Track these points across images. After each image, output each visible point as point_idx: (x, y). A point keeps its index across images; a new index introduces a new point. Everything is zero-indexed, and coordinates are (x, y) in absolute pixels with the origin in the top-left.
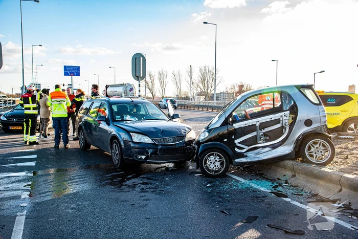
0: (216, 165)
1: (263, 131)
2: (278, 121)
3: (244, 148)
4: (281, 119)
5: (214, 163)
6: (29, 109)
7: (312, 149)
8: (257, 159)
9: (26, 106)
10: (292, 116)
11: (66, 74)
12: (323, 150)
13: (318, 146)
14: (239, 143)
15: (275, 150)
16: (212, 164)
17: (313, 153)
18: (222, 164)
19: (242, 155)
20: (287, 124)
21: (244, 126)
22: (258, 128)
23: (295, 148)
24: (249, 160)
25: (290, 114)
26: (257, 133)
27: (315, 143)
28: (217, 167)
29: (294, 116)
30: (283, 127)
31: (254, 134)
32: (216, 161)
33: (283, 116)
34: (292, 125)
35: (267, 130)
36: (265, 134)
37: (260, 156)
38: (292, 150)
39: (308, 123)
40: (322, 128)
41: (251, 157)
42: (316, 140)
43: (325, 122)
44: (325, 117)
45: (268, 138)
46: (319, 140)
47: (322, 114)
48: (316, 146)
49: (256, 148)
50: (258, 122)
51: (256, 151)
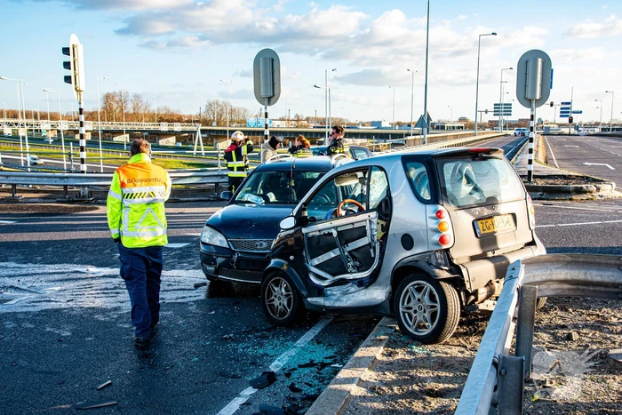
1: (347, 248)
3: (325, 279)
5: (279, 299)
6: (232, 169)
9: (230, 164)
10: (382, 222)
12: (428, 307)
13: (420, 295)
14: (316, 266)
15: (364, 291)
16: (276, 300)
18: (289, 303)
19: (320, 292)
20: (376, 239)
22: (338, 242)
24: (327, 304)
25: (378, 219)
26: (340, 251)
28: (282, 306)
29: (384, 223)
31: (337, 252)
32: (282, 294)
33: (368, 221)
34: (383, 243)
35: (351, 246)
36: (352, 256)
37: (344, 298)
38: (387, 297)
39: (407, 241)
40: (433, 257)
41: (334, 298)
42: (420, 282)
43: (436, 244)
44: (437, 231)
45: (358, 263)
46: (425, 283)
47: (432, 224)
48: (418, 296)
49: (344, 282)
50: (336, 228)
51: (344, 288)
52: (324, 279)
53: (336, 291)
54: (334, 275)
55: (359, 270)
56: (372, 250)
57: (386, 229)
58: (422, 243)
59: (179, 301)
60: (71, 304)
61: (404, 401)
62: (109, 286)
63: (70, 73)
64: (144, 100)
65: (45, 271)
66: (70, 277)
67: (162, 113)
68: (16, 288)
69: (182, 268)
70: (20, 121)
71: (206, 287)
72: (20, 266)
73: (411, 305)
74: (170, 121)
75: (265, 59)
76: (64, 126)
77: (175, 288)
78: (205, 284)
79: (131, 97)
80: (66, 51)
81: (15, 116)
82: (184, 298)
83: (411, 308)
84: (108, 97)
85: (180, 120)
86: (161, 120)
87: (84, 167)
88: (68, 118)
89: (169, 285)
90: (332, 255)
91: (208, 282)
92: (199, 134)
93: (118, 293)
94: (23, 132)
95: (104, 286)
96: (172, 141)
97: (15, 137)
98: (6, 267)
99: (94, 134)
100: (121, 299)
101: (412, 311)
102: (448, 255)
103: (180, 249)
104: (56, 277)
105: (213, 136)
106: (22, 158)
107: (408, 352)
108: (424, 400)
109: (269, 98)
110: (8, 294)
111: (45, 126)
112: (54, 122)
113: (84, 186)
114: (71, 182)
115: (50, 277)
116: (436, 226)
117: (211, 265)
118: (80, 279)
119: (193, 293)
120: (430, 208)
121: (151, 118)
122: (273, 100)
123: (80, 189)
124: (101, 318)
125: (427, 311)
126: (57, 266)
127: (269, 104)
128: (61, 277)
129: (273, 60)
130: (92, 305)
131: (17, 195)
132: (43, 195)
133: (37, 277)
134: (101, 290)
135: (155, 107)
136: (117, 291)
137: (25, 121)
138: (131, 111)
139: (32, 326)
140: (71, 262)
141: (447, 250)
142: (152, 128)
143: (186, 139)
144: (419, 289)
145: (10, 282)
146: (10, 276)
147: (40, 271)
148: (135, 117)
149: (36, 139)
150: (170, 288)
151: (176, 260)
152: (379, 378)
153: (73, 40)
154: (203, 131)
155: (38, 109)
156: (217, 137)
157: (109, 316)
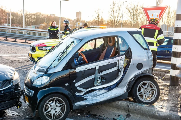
0: (57, 110)
1: (101, 74)
2: (114, 65)
3: (82, 91)
4: (118, 63)
5: (55, 109)
7: (142, 90)
8: (95, 102)
10: (126, 60)
12: (151, 90)
13: (146, 86)
14: (79, 86)
15: (110, 92)
16: (53, 110)
17: (143, 94)
18: (62, 109)
19: (81, 99)
20: (122, 67)
21: (85, 69)
22: (97, 72)
23: (127, 89)
24: (88, 103)
25: (125, 58)
26: (95, 76)
27: (144, 84)
28: (57, 113)
29: (128, 60)
30: (118, 70)
31: (93, 77)
32: (57, 106)
33: (120, 60)
34: (126, 68)
35: (104, 73)
36: (102, 77)
37: (97, 98)
38: (125, 91)
39: (140, 66)
45: (104, 80)
46: (148, 81)
54: (86, 89)
56: (119, 73)
58: (146, 66)
125: (151, 92)
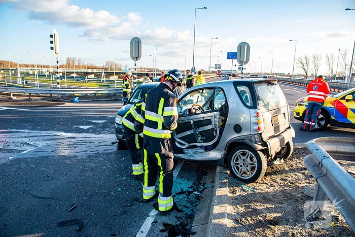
1: (199, 130)
2: (209, 122)
4: (212, 120)
8: (192, 158)
10: (222, 117)
11: (228, 58)
12: (249, 164)
13: (245, 157)
14: (180, 138)
15: (208, 152)
19: (181, 151)
20: (217, 126)
22: (193, 127)
24: (185, 158)
25: (220, 115)
26: (194, 131)
29: (223, 118)
30: (214, 129)
31: (192, 131)
33: (213, 117)
36: (201, 134)
37: (196, 155)
38: (223, 156)
39: (238, 128)
40: (253, 137)
41: (189, 155)
42: (244, 150)
43: (256, 131)
44: (257, 124)
45: (204, 138)
46: (247, 151)
47: (254, 120)
48: (243, 158)
49: (195, 147)
50: (192, 119)
51: (195, 150)
52: (183, 145)
53: (190, 151)
54: (189, 143)
55: (204, 141)
56: (214, 132)
57: (224, 121)
58: (247, 130)
59: (106, 152)
60: (53, 153)
61: (259, 230)
62: (71, 143)
63: (53, 46)
64: (82, 60)
65: (41, 135)
66: (53, 138)
67: (89, 65)
68: (28, 144)
69: (104, 133)
70: (35, 68)
71: (117, 144)
72: (31, 131)
73: (238, 162)
74: (92, 68)
75: (135, 41)
76: (52, 70)
77: (102, 144)
78: (116, 142)
79: (77, 59)
80: (51, 36)
81: (34, 67)
82: (108, 150)
83: (239, 164)
84: (68, 60)
85: (96, 68)
86: (88, 68)
87: (59, 86)
88: (53, 67)
89: (100, 143)
90: (189, 133)
91: (118, 141)
92: (103, 73)
93: (76, 147)
94: (36, 73)
95: (69, 143)
96: (93, 76)
97: (33, 75)
98: (24, 132)
99: (63, 73)
100: (78, 151)
101: (239, 166)
102: (261, 137)
103: (102, 123)
104: (46, 138)
105: (109, 74)
106: (36, 83)
107: (241, 189)
108: (270, 228)
109: (137, 58)
110: (24, 147)
111: (44, 70)
112: (48, 69)
113: (59, 94)
114: (53, 92)
115: (44, 138)
116: (256, 121)
117: (121, 134)
118: (57, 139)
119: (112, 147)
120: (253, 111)
121: (85, 67)
122: (138, 58)
123: (57, 95)
124: (67, 161)
125: (249, 166)
126: (47, 132)
127: (137, 60)
128: (48, 138)
129: (138, 42)
130: (63, 154)
131: (31, 98)
132: (42, 98)
133: (38, 137)
134: (67, 145)
135: (86, 63)
136: (75, 146)
137: (37, 68)
138: (77, 65)
139: (34, 166)
140: (54, 130)
141: (261, 133)
142: (85, 71)
143: (98, 75)
144: (244, 154)
145: (25, 140)
146: (25, 137)
147: (39, 135)
148: (79, 67)
149: (41, 75)
150: (100, 144)
151: (101, 129)
152: (236, 211)
153: (54, 32)
154: (105, 73)
155: (42, 64)
156: (110, 75)
157: (72, 161)
